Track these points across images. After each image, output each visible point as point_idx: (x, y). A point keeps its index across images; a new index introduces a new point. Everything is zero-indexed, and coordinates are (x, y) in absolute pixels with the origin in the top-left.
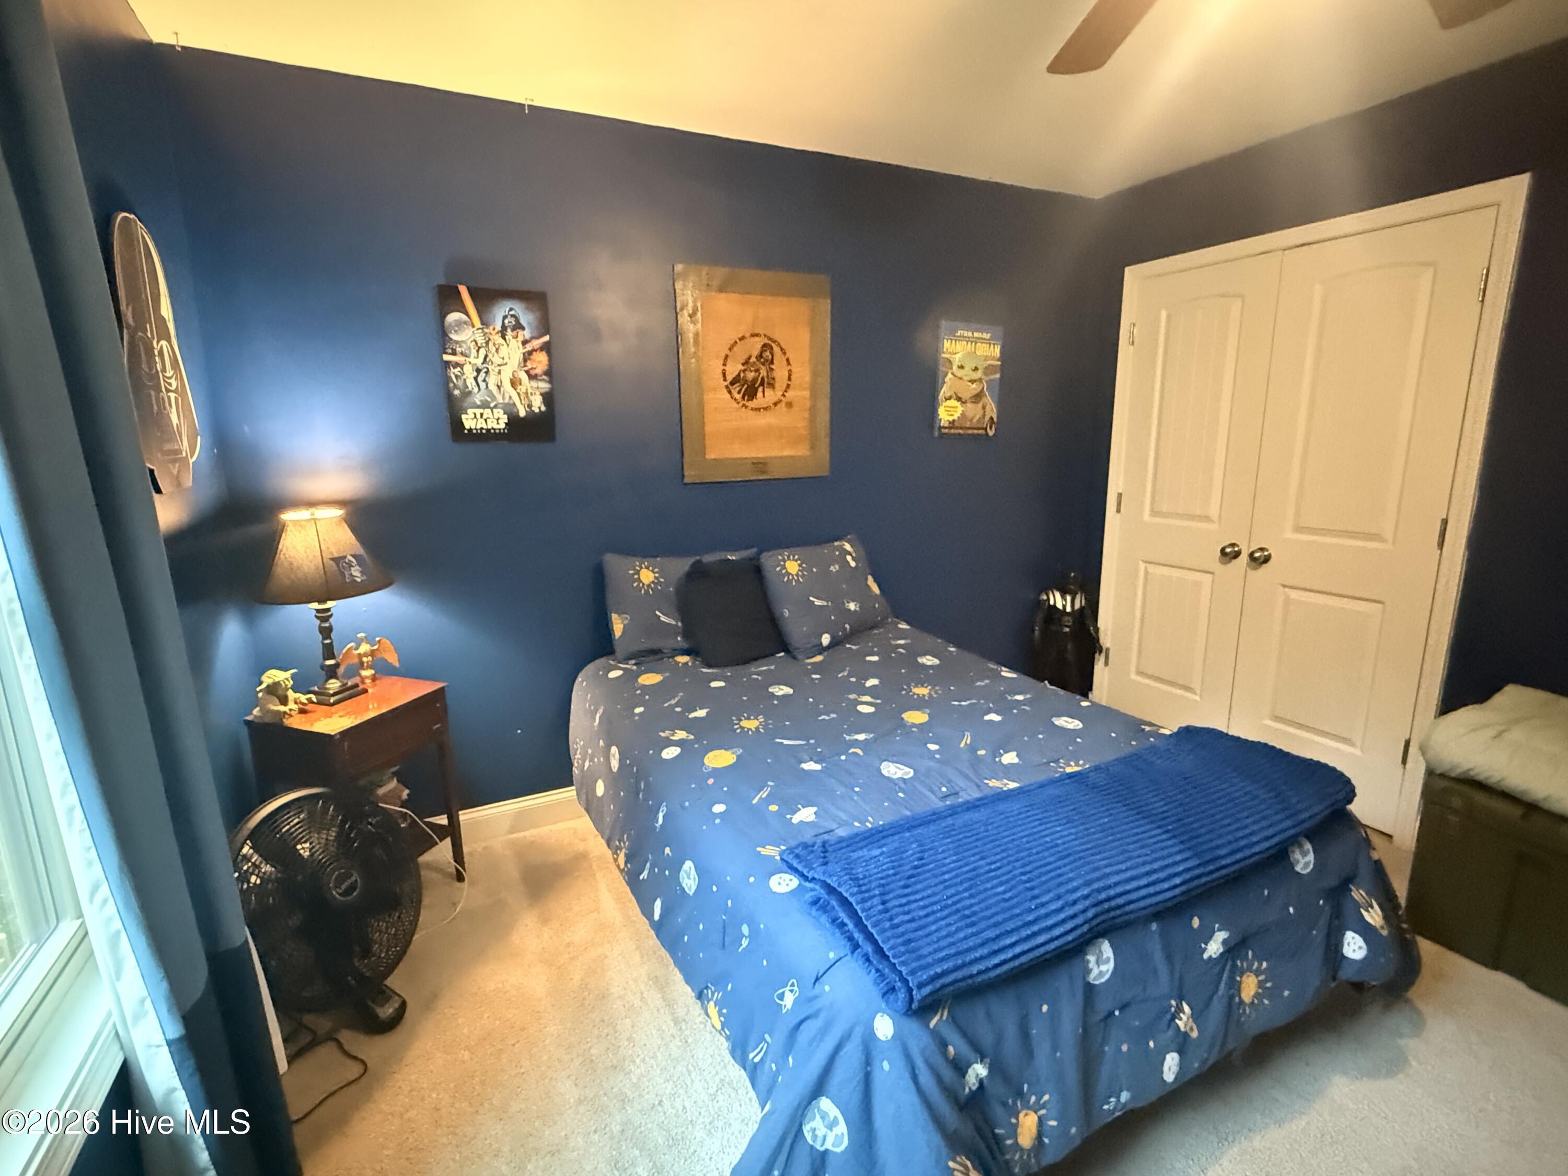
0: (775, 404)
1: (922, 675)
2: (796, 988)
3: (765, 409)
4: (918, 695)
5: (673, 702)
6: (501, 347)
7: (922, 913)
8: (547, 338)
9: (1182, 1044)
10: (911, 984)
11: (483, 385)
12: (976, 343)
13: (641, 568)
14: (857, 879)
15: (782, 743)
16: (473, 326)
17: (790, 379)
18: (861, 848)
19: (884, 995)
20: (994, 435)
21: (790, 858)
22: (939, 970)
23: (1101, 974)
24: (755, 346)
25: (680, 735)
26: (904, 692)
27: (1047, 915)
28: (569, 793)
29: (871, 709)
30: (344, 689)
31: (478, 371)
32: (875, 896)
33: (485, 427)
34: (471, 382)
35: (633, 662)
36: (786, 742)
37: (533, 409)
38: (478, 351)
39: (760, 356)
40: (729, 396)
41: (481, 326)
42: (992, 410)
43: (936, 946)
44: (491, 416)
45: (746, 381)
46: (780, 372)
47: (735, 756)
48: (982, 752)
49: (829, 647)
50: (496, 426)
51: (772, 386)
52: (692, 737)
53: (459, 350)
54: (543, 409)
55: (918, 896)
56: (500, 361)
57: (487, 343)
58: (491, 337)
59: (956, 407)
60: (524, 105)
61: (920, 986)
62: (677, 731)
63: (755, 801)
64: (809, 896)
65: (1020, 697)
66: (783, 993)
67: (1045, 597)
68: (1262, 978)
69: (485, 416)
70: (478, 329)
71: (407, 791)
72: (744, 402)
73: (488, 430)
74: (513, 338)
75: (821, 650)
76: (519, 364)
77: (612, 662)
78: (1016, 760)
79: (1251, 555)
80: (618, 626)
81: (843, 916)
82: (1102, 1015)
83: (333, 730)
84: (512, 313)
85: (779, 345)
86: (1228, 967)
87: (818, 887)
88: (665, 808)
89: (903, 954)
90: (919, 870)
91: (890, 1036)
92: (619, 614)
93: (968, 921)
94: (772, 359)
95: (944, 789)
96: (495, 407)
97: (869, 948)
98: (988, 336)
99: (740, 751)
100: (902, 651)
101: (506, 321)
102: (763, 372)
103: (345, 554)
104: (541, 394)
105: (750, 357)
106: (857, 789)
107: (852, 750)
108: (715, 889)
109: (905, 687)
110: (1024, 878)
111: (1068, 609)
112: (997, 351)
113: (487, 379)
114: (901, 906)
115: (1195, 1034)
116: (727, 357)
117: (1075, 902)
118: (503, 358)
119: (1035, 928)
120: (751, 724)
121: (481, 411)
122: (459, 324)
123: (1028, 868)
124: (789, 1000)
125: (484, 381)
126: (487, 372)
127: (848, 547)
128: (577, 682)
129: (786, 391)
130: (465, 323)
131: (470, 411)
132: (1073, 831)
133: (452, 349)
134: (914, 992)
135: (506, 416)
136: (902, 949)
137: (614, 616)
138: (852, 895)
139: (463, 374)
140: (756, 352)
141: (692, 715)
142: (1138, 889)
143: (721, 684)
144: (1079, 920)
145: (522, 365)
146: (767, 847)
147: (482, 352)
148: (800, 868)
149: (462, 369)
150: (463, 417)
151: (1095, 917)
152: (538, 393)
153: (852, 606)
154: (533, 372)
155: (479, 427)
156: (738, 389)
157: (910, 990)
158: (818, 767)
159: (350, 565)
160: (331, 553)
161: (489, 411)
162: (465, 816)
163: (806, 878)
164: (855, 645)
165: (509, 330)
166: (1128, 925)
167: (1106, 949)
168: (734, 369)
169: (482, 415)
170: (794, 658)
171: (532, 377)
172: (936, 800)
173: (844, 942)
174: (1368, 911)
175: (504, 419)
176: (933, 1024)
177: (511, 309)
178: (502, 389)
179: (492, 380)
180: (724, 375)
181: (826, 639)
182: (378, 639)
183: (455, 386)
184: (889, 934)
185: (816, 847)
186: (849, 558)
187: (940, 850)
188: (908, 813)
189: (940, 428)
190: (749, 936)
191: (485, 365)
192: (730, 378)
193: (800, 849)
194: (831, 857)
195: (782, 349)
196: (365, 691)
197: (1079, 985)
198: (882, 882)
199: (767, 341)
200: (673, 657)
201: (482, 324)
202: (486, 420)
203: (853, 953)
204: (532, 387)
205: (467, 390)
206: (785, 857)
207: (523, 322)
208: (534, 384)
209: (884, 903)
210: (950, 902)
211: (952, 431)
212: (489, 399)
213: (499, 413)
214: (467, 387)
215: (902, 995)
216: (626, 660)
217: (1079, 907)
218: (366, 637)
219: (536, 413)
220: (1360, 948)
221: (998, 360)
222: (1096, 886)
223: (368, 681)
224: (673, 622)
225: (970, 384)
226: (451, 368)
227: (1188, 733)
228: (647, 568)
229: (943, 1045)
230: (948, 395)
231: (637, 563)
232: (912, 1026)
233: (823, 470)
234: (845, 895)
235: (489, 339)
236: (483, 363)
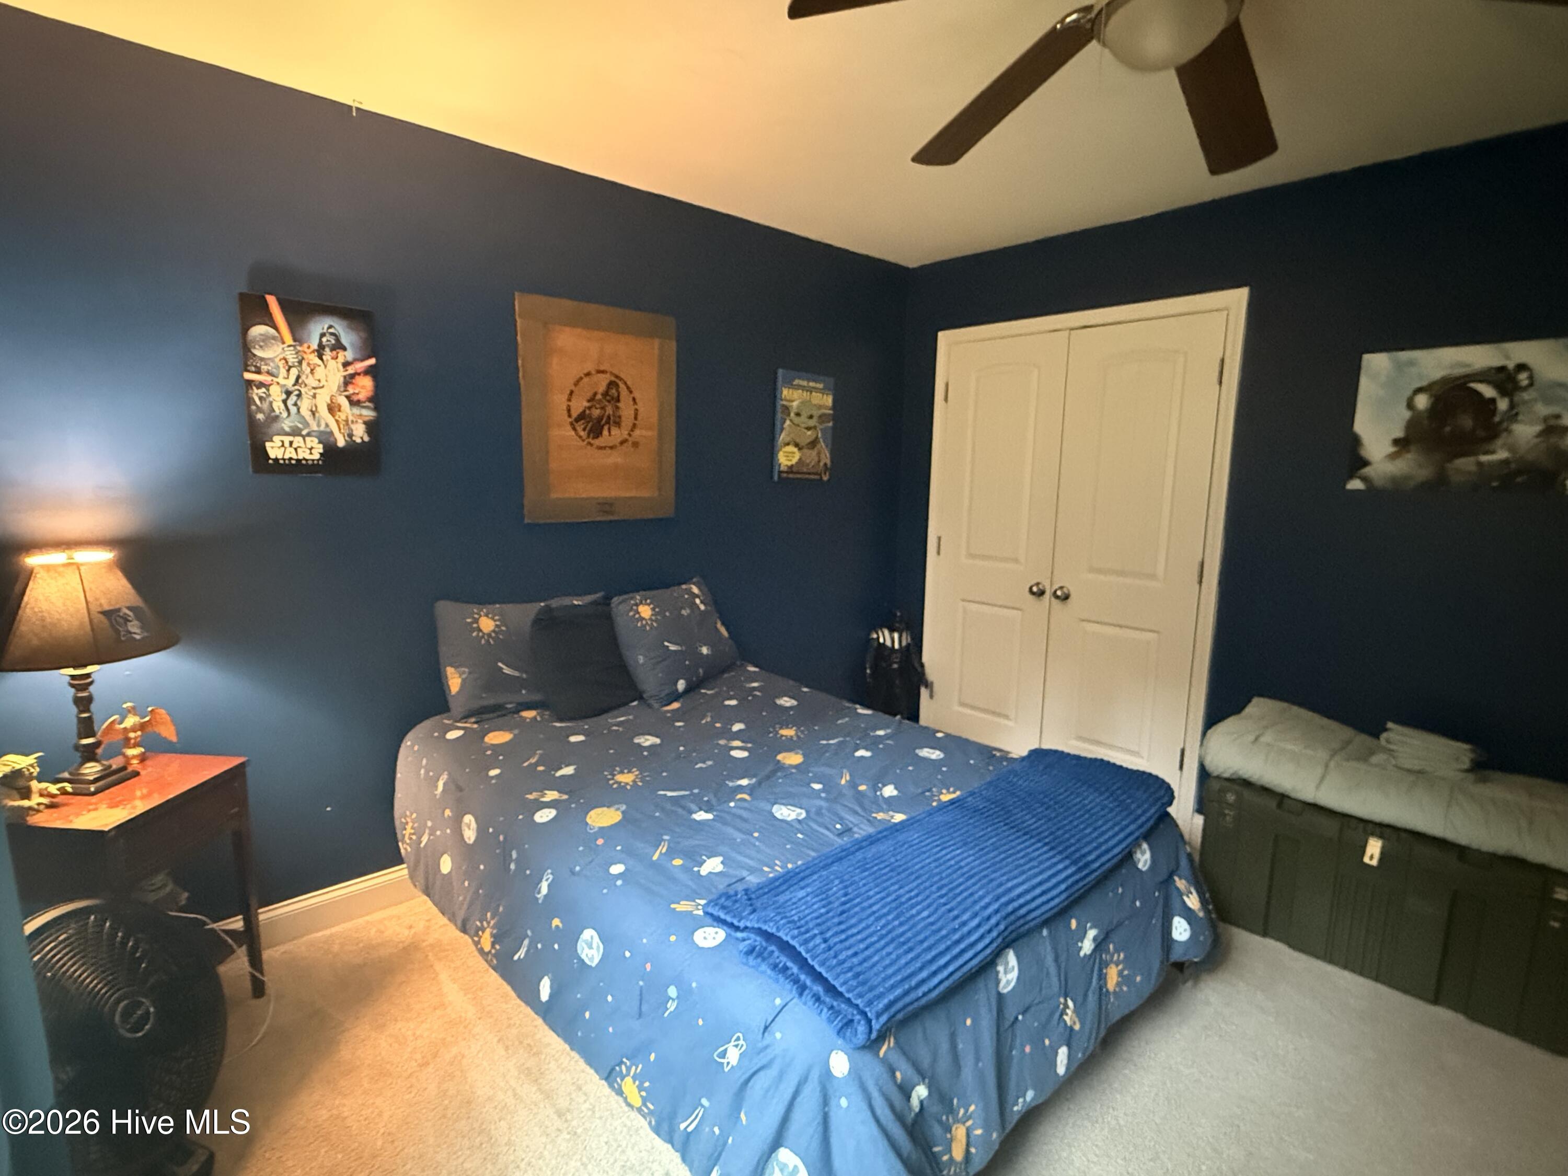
0: (622, 443)
1: (784, 717)
2: (741, 1042)
3: (611, 448)
4: (786, 736)
5: (533, 761)
6: (317, 368)
7: (862, 946)
8: (372, 361)
9: (1069, 1038)
10: (869, 1014)
11: (293, 410)
12: (811, 392)
13: (481, 616)
14: (793, 922)
15: (665, 795)
16: (283, 343)
17: (636, 418)
18: (783, 892)
19: (839, 1033)
20: (829, 480)
21: (716, 911)
22: (891, 997)
23: (1008, 982)
24: (602, 383)
25: (551, 795)
26: (771, 735)
27: (970, 933)
28: (399, 873)
29: (745, 754)
30: (107, 773)
31: (288, 393)
32: (815, 935)
33: (295, 457)
34: (278, 406)
35: (473, 720)
36: (669, 794)
37: (354, 438)
38: (288, 371)
39: (606, 394)
40: (573, 433)
41: (292, 343)
42: (826, 458)
43: (883, 975)
44: (302, 444)
45: (590, 416)
46: (626, 410)
47: (619, 813)
48: (862, 788)
49: (687, 691)
50: (308, 457)
51: (618, 424)
52: (565, 797)
53: (264, 368)
54: (366, 439)
55: (854, 930)
56: (315, 384)
57: (300, 362)
58: (305, 356)
59: (794, 453)
60: (350, 107)
61: (878, 1015)
62: (547, 792)
63: (655, 858)
64: (743, 946)
65: (881, 733)
66: (725, 1051)
67: (875, 636)
68: (1120, 967)
69: (295, 445)
70: (290, 346)
71: (186, 895)
72: (590, 440)
73: (298, 461)
74: (332, 358)
75: (676, 697)
76: (339, 387)
77: (446, 722)
78: (895, 793)
79: (1055, 594)
80: (454, 681)
81: (784, 960)
82: (1012, 1019)
83: (107, 825)
84: (331, 330)
85: (625, 383)
86: (1097, 961)
87: (752, 936)
88: (551, 877)
89: (857, 987)
90: (848, 905)
91: (846, 1072)
92: (456, 667)
93: (905, 947)
94: (619, 396)
95: (838, 826)
96: (309, 435)
97: (819, 989)
98: (821, 386)
99: (624, 807)
100: (758, 693)
101: (324, 340)
102: (609, 410)
103: (117, 606)
104: (365, 423)
105: (595, 394)
106: (756, 835)
107: (739, 796)
108: (628, 954)
109: (771, 730)
110: (942, 901)
111: (897, 646)
112: (828, 400)
113: (299, 403)
114: (841, 942)
115: (1077, 1027)
116: (572, 393)
117: (989, 918)
118: (319, 381)
119: (962, 946)
120: (627, 778)
121: (291, 438)
122: (266, 339)
123: (943, 891)
124: (733, 1056)
125: (295, 404)
126: (299, 396)
127: (695, 590)
128: (403, 746)
129: (632, 430)
130: (274, 338)
131: (277, 439)
132: (971, 852)
133: (256, 366)
134: (873, 1022)
135: (321, 446)
136: (854, 983)
137: (450, 671)
138: (793, 938)
139: (269, 395)
140: (602, 388)
141: (559, 774)
142: (1034, 899)
143: (581, 738)
144: (994, 934)
145: (342, 389)
146: (682, 903)
147: (294, 372)
148: (729, 919)
149: (268, 390)
150: (268, 445)
151: (1006, 928)
152: (360, 421)
153: (705, 650)
154: (355, 398)
155: (287, 457)
156: (583, 426)
157: (869, 1021)
158: (710, 816)
159: (127, 621)
160: (101, 605)
161: (300, 439)
162: (266, 914)
163: (737, 929)
164: (709, 689)
165: (327, 349)
166: (1029, 932)
167: (1011, 958)
168: (579, 405)
169: (291, 443)
170: (650, 706)
171: (354, 403)
172: (836, 838)
173: (788, 986)
174: (1188, 897)
175: (319, 449)
176: (882, 1053)
177: (330, 327)
178: (317, 415)
179: (305, 405)
180: (569, 410)
181: (681, 685)
182: (150, 709)
183: (260, 410)
184: (839, 970)
185: (739, 896)
186: (698, 601)
187: (861, 884)
188: (813, 854)
189: (780, 472)
190: (678, 997)
191: (296, 387)
192: (575, 414)
193: (723, 899)
194: (758, 904)
195: (628, 388)
196: (136, 774)
197: (994, 993)
198: (819, 921)
199: (613, 379)
200: (518, 712)
201: (295, 340)
202: (296, 449)
203: (801, 995)
204: (353, 415)
205: (273, 414)
206: (710, 910)
207: (345, 341)
208: (356, 411)
209: (825, 941)
210: (884, 932)
211: (791, 476)
212: (300, 426)
213: (313, 442)
214: (273, 411)
215: (862, 1028)
216: (465, 718)
217: (993, 921)
218: (134, 708)
219: (357, 444)
220: (1185, 930)
221: (830, 409)
222: (1003, 900)
223: (135, 761)
224: (517, 674)
225: (806, 431)
226: (254, 388)
227: (1038, 755)
228: (487, 615)
229: (892, 1071)
230: (787, 440)
231: (475, 611)
232: (866, 1058)
233: (668, 511)
234: (785, 938)
235: (303, 359)
236: (294, 385)
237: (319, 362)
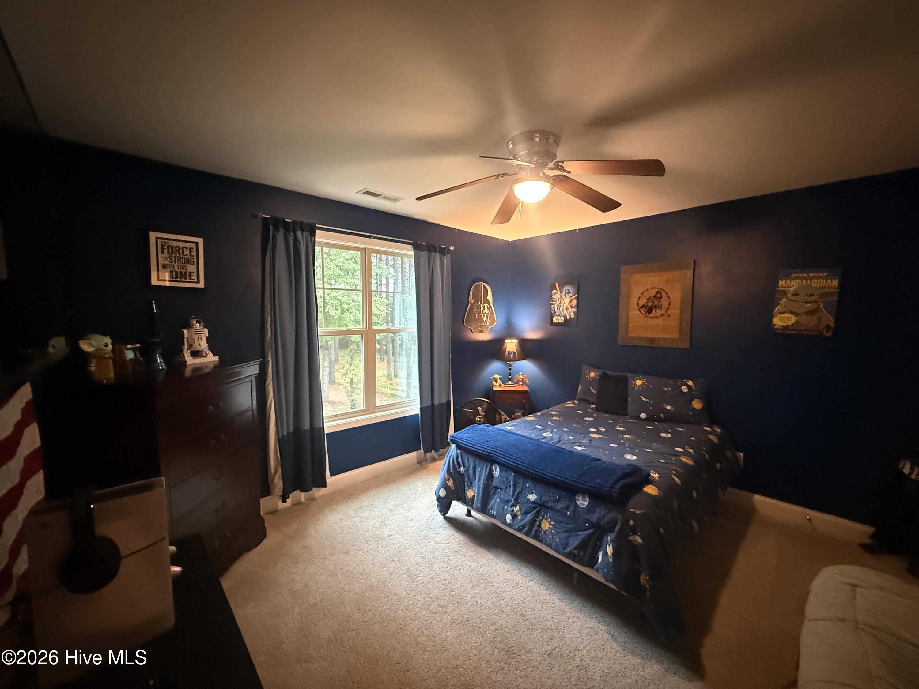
0: (662, 315)
6: (564, 299)
8: (577, 295)
11: (559, 310)
12: (811, 280)
13: (592, 371)
15: (549, 423)
17: (669, 305)
20: (832, 336)
23: (495, 474)
24: (653, 292)
31: (558, 306)
34: (556, 309)
37: (571, 317)
38: (558, 300)
39: (655, 296)
42: (829, 319)
46: (664, 302)
49: (645, 419)
50: (562, 322)
51: (660, 308)
53: (554, 300)
54: (574, 317)
56: (564, 303)
57: (561, 298)
58: (562, 296)
59: (791, 318)
69: (559, 319)
70: (559, 294)
72: (647, 315)
73: (559, 323)
74: (568, 296)
76: (569, 303)
80: (580, 389)
82: (494, 485)
85: (664, 291)
86: (537, 510)
92: (581, 385)
94: (661, 296)
96: (562, 316)
101: (567, 291)
102: (656, 303)
103: (511, 351)
104: (574, 312)
105: (650, 297)
112: (833, 283)
115: (519, 518)
116: (640, 297)
121: (558, 317)
122: (555, 293)
126: (560, 306)
127: (689, 383)
129: (667, 310)
130: (557, 293)
131: (555, 317)
139: (555, 307)
140: (654, 294)
141: (552, 413)
144: (486, 450)
147: (560, 300)
149: (554, 305)
150: (554, 319)
152: (572, 312)
153: (669, 407)
155: (557, 322)
156: (644, 310)
159: (511, 354)
160: (508, 350)
161: (560, 317)
165: (567, 294)
167: (498, 468)
168: (642, 303)
170: (627, 418)
171: (572, 307)
174: (609, 547)
175: (564, 320)
177: (568, 288)
178: (564, 311)
179: (561, 309)
180: (638, 304)
181: (642, 415)
183: (552, 310)
186: (685, 388)
191: (560, 304)
192: (640, 306)
195: (666, 293)
197: (488, 470)
199: (659, 290)
200: (591, 404)
201: (561, 292)
205: (555, 311)
207: (571, 291)
208: (572, 309)
211: (786, 332)
212: (560, 314)
213: (562, 318)
218: (522, 375)
221: (837, 288)
223: (520, 385)
224: (595, 392)
225: (805, 304)
226: (552, 305)
230: (782, 311)
231: (590, 369)
237: (564, 297)
